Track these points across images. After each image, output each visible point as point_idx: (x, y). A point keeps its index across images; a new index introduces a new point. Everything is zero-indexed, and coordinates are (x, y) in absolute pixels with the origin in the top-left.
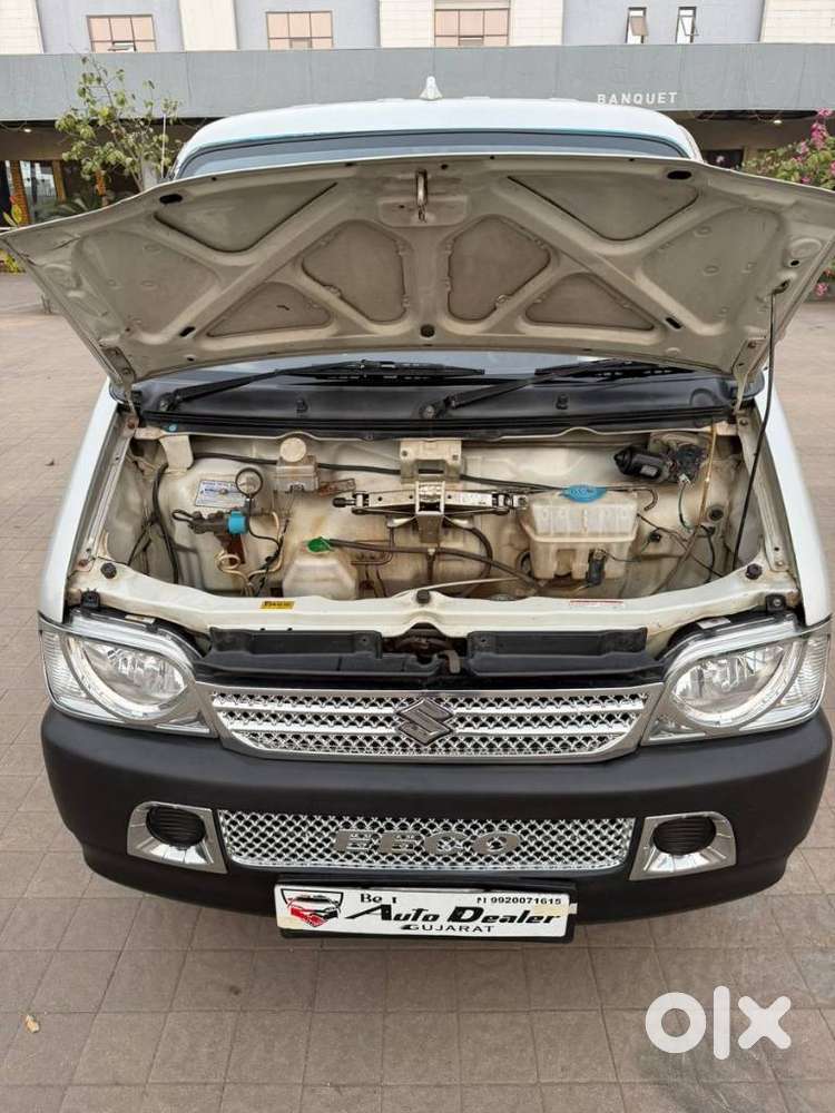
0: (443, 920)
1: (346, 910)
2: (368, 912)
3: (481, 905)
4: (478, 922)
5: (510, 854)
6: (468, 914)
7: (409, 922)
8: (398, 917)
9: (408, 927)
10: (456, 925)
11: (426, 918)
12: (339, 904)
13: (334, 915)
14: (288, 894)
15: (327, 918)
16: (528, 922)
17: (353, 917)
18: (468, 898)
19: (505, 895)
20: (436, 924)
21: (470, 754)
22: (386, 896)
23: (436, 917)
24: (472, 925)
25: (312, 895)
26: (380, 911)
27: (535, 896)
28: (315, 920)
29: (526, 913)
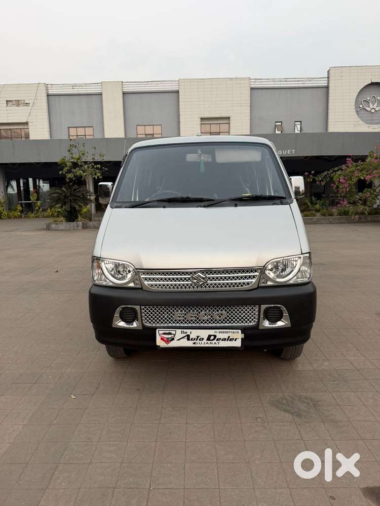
0: (205, 341)
1: (177, 337)
2: (183, 338)
3: (216, 334)
4: (215, 341)
5: (224, 320)
6: (212, 338)
7: (195, 341)
8: (192, 340)
9: (194, 343)
10: (209, 342)
11: (200, 340)
12: (175, 335)
13: (173, 339)
14: (161, 332)
15: (171, 340)
16: (230, 340)
17: (179, 340)
18: (212, 332)
19: (222, 330)
20: (203, 342)
21: (212, 289)
22: (188, 331)
23: (203, 339)
24: (214, 342)
25: (167, 332)
26: (186, 337)
27: (231, 330)
28: (168, 341)
29: (229, 337)
